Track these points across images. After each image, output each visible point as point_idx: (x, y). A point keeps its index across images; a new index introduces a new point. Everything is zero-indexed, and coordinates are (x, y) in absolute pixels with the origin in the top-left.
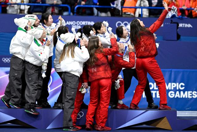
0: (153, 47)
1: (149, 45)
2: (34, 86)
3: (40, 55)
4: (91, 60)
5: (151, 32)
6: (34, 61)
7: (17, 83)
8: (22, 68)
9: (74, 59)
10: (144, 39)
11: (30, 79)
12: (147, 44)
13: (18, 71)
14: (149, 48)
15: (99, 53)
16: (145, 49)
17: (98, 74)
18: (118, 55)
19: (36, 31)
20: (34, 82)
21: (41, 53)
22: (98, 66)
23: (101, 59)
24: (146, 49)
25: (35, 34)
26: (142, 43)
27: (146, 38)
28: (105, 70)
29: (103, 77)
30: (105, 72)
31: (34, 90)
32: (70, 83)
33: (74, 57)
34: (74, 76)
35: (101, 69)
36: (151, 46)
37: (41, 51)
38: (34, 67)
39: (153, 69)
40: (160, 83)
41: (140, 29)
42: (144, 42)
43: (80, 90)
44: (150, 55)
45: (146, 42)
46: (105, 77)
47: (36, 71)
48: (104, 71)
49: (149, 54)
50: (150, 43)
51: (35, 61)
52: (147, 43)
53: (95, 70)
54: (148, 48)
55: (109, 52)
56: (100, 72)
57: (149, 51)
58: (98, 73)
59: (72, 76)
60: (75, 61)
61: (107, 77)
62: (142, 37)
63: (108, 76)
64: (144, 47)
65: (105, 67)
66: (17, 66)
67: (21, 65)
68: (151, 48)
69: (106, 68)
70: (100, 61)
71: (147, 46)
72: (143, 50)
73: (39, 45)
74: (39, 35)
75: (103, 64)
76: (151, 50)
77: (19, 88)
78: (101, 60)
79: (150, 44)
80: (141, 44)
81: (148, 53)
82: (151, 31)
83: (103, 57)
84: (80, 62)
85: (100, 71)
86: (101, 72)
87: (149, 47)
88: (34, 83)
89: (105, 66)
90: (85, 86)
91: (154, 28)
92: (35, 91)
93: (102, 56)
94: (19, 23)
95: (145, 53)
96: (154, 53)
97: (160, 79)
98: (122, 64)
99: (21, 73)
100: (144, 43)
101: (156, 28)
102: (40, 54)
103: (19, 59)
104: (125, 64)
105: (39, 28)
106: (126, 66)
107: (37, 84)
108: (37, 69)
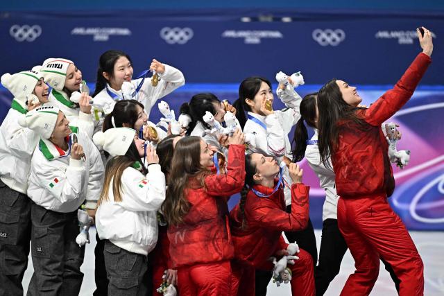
0: (371, 166)
1: (359, 161)
2: (49, 271)
3: (52, 185)
4: (176, 207)
5: (368, 121)
6: (47, 199)
7: (6, 260)
8: (21, 218)
9: (120, 203)
10: (347, 142)
11: (39, 250)
12: (354, 158)
13: (8, 226)
14: (362, 170)
15: (194, 187)
16: (349, 171)
17: (186, 251)
18: (258, 193)
19: (36, 118)
20: (47, 260)
21: (56, 181)
22: (190, 225)
23: (198, 205)
24: (353, 172)
25: (33, 126)
26: (343, 155)
27: (352, 139)
28: (208, 239)
29: (198, 259)
30: (206, 245)
31: (49, 283)
32: (112, 274)
33: (121, 199)
34: (123, 253)
35: (196, 235)
36: (367, 163)
37: (55, 173)
38: (48, 216)
39: (376, 230)
40: (404, 270)
41: (339, 113)
42: (346, 151)
43: (159, 290)
44: (363, 190)
45: (351, 153)
46: (205, 259)
47: (52, 227)
48: (205, 241)
49: (359, 188)
50: (362, 154)
51: (50, 200)
52: (353, 155)
53: (182, 239)
54: (357, 171)
55: (218, 185)
56: (191, 245)
57: (361, 178)
58: (186, 246)
59: (118, 253)
60: (124, 209)
61: (211, 260)
62: (342, 137)
63: (216, 255)
64: (347, 167)
65: (210, 230)
66: (6, 212)
67: (18, 209)
68: (365, 171)
69: (213, 233)
70: (195, 212)
71: (355, 163)
72: (345, 177)
73: (50, 158)
74: (46, 131)
75: (203, 220)
76: (367, 176)
77: (11, 273)
78: (198, 209)
79: (363, 159)
80: (340, 157)
81: (358, 184)
82: (368, 118)
83: (206, 198)
84: (141, 213)
85: (194, 242)
86: (194, 245)
87: (361, 167)
88: (51, 263)
89: (208, 227)
90: (171, 280)
91: (380, 111)
92: (51, 285)
93: (202, 198)
94: (12, 88)
95: (349, 184)
96: (376, 186)
97: (403, 260)
98: (265, 220)
99: (17, 231)
100: (347, 155)
101: (384, 110)
102: (54, 183)
103: (10, 192)
104: (274, 220)
105: (47, 110)
106: (278, 225)
107: (59, 264)
108: (59, 221)
